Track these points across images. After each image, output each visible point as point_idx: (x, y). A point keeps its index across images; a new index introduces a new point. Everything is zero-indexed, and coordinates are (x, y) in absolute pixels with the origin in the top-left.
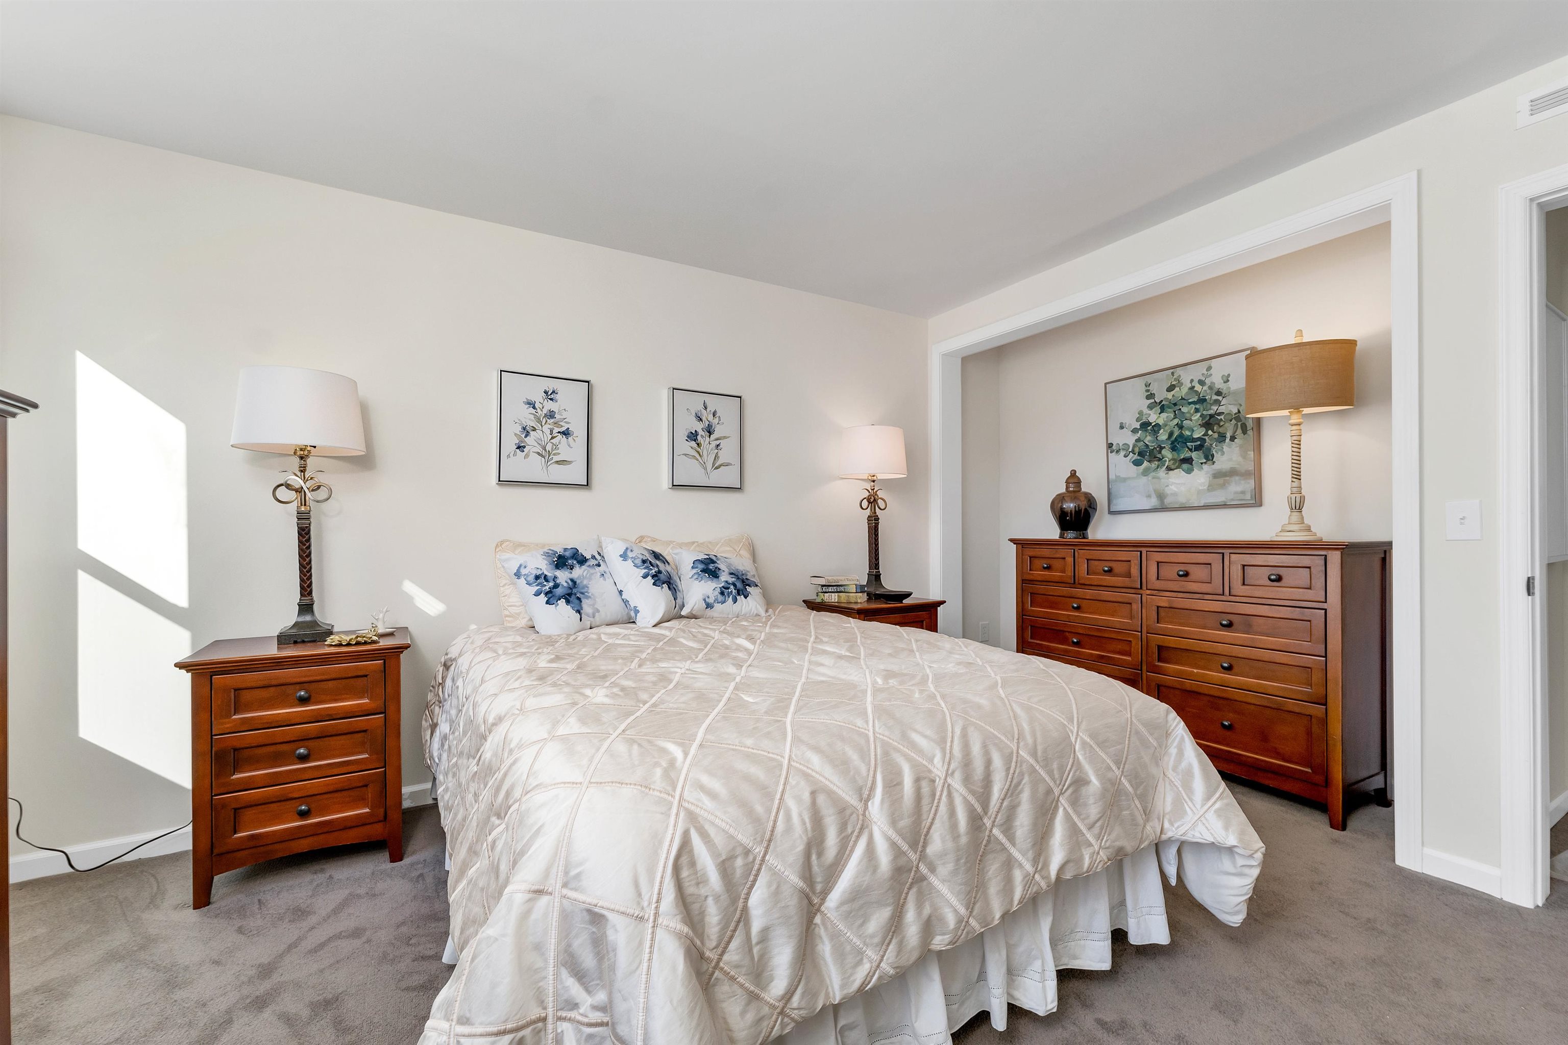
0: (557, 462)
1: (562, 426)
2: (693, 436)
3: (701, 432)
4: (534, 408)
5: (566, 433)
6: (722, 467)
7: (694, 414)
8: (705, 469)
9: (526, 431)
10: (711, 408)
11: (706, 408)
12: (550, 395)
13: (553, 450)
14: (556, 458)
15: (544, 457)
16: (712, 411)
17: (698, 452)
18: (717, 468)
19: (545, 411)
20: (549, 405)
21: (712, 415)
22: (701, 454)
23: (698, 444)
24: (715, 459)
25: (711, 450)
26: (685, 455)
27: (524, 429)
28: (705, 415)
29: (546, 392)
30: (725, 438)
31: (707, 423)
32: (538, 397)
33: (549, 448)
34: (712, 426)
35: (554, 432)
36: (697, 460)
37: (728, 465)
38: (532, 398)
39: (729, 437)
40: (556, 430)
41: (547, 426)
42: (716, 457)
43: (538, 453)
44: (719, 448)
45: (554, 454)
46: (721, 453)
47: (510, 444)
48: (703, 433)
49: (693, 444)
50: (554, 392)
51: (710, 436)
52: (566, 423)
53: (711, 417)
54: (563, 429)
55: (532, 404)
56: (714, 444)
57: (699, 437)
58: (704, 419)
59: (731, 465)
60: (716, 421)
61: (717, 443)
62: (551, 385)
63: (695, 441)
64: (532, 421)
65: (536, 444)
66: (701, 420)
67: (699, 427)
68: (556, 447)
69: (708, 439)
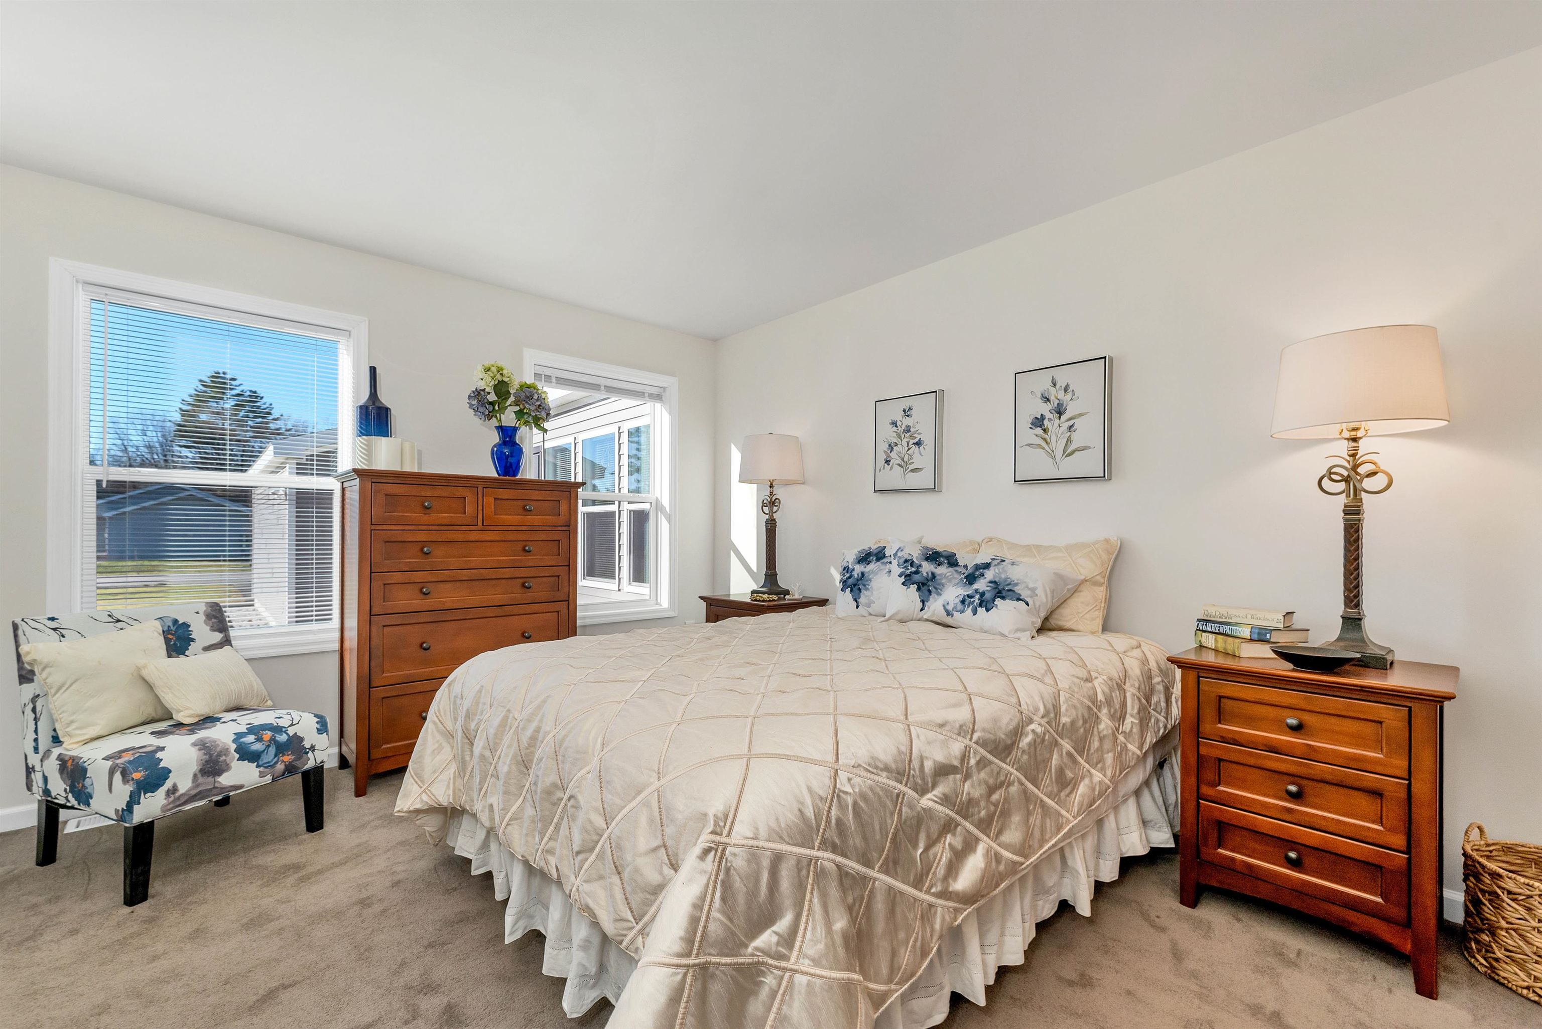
0: (912, 471)
1: (916, 438)
2: (1038, 422)
3: (1048, 415)
4: (896, 426)
5: (918, 444)
6: (1077, 453)
7: (1039, 395)
8: (1054, 458)
9: (891, 448)
10: (1061, 383)
11: (1054, 385)
12: (907, 413)
13: (909, 460)
14: (911, 467)
15: (902, 467)
16: (1063, 386)
17: (1045, 440)
18: (1069, 455)
19: (903, 427)
20: (908, 421)
21: (1063, 391)
22: (1049, 440)
23: (1044, 430)
24: (1066, 444)
25: (1062, 434)
26: (1029, 445)
27: (890, 446)
28: (1053, 394)
29: (904, 411)
30: (1081, 415)
31: (1056, 402)
32: (898, 416)
33: (906, 459)
34: (1062, 405)
35: (910, 444)
36: (1044, 449)
37: (1084, 449)
38: (895, 419)
39: (1086, 414)
40: (912, 442)
41: (906, 440)
42: (1069, 441)
43: (899, 465)
44: (1072, 429)
45: (910, 464)
46: (1075, 436)
47: (882, 457)
48: (1051, 416)
49: (1039, 431)
50: (910, 408)
51: (1060, 418)
52: (919, 434)
53: (1061, 395)
54: (917, 440)
55: (894, 424)
56: (1065, 426)
57: (1046, 422)
58: (1052, 398)
59: (1089, 448)
60: (1069, 396)
61: (1071, 423)
62: (906, 403)
63: (1040, 426)
64: (894, 437)
65: (897, 457)
66: (1048, 400)
67: (1045, 409)
68: (911, 457)
69: (1057, 422)
